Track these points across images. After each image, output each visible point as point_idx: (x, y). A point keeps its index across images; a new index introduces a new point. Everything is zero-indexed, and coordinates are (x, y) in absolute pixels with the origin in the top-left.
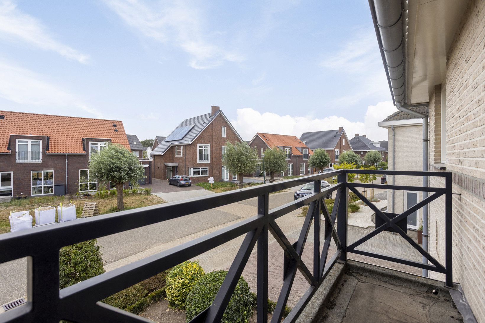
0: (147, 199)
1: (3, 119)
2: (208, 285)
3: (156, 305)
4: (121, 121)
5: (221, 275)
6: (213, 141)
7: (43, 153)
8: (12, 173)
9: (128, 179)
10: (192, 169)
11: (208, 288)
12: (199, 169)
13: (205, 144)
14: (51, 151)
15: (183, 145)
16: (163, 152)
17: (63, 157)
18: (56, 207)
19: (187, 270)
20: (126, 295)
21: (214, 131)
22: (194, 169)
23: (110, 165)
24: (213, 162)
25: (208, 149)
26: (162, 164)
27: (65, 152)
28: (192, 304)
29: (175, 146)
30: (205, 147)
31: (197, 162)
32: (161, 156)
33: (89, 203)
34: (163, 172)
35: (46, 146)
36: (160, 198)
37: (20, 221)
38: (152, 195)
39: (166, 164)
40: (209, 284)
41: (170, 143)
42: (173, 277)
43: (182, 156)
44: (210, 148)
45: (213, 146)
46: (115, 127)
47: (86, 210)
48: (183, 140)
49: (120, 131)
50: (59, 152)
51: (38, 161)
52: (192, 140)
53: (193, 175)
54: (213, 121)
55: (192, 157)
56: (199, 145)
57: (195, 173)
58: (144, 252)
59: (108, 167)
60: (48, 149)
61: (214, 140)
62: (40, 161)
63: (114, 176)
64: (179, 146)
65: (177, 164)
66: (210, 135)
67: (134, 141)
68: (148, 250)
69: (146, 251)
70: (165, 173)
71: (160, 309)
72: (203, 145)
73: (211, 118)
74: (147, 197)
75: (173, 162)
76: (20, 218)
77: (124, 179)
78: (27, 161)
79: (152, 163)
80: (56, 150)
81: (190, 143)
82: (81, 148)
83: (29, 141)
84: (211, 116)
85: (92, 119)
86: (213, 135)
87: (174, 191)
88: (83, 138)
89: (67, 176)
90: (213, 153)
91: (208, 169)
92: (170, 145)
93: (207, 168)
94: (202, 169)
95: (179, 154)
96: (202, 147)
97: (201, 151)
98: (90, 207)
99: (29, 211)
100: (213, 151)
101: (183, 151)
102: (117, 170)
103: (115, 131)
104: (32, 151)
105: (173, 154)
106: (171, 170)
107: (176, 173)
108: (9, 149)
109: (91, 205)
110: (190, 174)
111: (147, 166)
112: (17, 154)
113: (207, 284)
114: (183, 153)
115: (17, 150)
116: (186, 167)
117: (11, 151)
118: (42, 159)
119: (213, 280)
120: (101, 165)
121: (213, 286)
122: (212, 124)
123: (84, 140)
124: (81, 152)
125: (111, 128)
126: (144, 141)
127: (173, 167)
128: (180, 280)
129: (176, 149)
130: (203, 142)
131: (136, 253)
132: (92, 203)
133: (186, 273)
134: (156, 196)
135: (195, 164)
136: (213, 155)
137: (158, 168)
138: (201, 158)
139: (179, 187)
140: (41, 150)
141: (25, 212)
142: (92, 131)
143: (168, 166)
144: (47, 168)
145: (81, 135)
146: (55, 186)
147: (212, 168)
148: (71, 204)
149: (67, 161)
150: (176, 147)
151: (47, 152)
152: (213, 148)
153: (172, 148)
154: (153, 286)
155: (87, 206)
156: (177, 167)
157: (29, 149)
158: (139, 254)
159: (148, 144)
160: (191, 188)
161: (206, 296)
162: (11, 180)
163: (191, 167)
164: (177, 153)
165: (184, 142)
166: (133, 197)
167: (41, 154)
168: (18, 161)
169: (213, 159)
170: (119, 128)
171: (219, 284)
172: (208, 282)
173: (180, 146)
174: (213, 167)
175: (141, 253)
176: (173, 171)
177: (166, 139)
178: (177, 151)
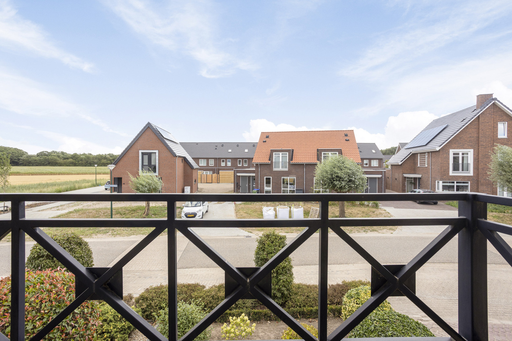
0: (373, 212)
1: (268, 138)
2: (375, 322)
3: (335, 320)
4: (353, 131)
5: (398, 320)
6: (479, 145)
7: (289, 162)
8: (271, 177)
9: (348, 189)
10: (441, 182)
11: (373, 325)
12: (453, 183)
13: (464, 149)
14: (294, 161)
15: (427, 152)
16: (401, 161)
17: (302, 166)
18: (290, 207)
19: (365, 297)
20: (307, 296)
21: (480, 131)
22: (443, 182)
23: (332, 175)
24: (478, 174)
25: (469, 156)
26: (401, 175)
27: (303, 162)
28: (353, 334)
29: (417, 154)
30: (463, 154)
31: (449, 174)
32: (399, 165)
33: (315, 208)
34: (401, 185)
35: (291, 158)
36: (389, 213)
37: (268, 214)
38: (380, 208)
39: (405, 175)
40: (377, 321)
41: (411, 150)
42: (349, 298)
43: (426, 166)
44: (474, 154)
45: (479, 151)
46: (346, 136)
47: (312, 214)
48: (427, 146)
49: (351, 140)
50: (299, 162)
51: (286, 169)
52: (441, 145)
53: (443, 190)
54: (479, 116)
55: (441, 168)
56: (452, 152)
57: (444, 188)
58: (347, 265)
59: (330, 176)
60: (292, 160)
61: (481, 143)
62: (287, 169)
63: (336, 185)
64: (422, 153)
65: (420, 176)
66: (473, 137)
67: (373, 149)
68: (352, 265)
69: (351, 265)
70: (404, 185)
71: (336, 325)
72: (460, 151)
73: (476, 112)
74: (374, 210)
75: (415, 173)
76: (268, 212)
77: (344, 189)
78: (279, 169)
79: (385, 173)
80: (297, 160)
81: (438, 149)
82: (315, 158)
83: (281, 153)
84: (475, 110)
85: (326, 131)
86: (479, 136)
87: (410, 208)
88: (318, 149)
89: (305, 183)
90: (478, 161)
91: (469, 184)
92: (411, 153)
93: (467, 183)
94: (457, 183)
95: (423, 163)
96: (458, 154)
97: (456, 159)
98: (315, 211)
99: (273, 208)
100: (478, 159)
101: (428, 159)
102: (338, 179)
103: (346, 140)
104: (283, 161)
105: (415, 163)
106: (411, 183)
107: (419, 186)
108: (269, 160)
109: (316, 210)
110: (438, 189)
111: (380, 176)
112: (274, 164)
113: (375, 320)
114: (428, 162)
115: (274, 161)
116: (432, 179)
117: (271, 162)
118: (288, 168)
119: (384, 320)
120: (324, 173)
121: (381, 327)
122: (478, 120)
123: (318, 151)
124: (315, 162)
125: (343, 137)
126: (389, 149)
127: (415, 179)
128: (355, 304)
129: (419, 157)
130: (459, 147)
131: (340, 264)
132: (316, 208)
133: (362, 300)
134: (385, 211)
135: (445, 177)
136: (479, 164)
137: (396, 179)
138: (456, 168)
139: (418, 203)
140: (288, 161)
141: (271, 208)
142: (325, 142)
143: (408, 178)
144: (291, 175)
145: (317, 147)
146: (296, 190)
147: (478, 183)
148: (301, 206)
149: (305, 170)
150: (419, 154)
151: (291, 162)
152: (478, 154)
153: (413, 156)
154: (336, 300)
155: (313, 211)
156: (419, 179)
157: (281, 160)
158: (342, 265)
159: (391, 152)
160: (436, 206)
161: (368, 333)
162: (270, 184)
163: (439, 179)
164: (420, 162)
165: (429, 148)
166: (359, 208)
167: (288, 164)
168: (275, 169)
169: (478, 170)
170: (350, 137)
171: (390, 328)
172: (377, 319)
173: (425, 153)
174: (478, 181)
175: (344, 265)
176: (415, 184)
177: (406, 145)
178: (420, 160)
